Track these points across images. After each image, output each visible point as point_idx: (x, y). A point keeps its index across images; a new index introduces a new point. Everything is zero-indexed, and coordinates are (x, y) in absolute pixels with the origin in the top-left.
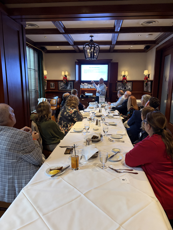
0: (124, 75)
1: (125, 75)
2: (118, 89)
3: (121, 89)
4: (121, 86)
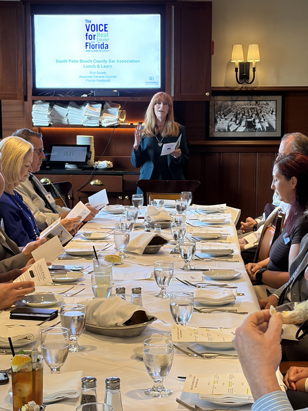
0: (240, 64)
1: (248, 64)
2: (218, 130)
3: (232, 129)
4: (231, 116)
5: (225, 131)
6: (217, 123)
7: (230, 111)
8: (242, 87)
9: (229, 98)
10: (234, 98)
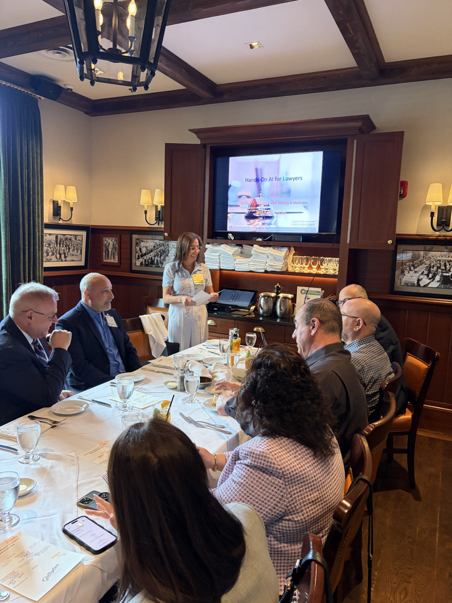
1: (449, 208)
2: (405, 284)
3: (422, 284)
4: (422, 268)
5: (413, 285)
6: (404, 275)
7: (421, 263)
8: (440, 236)
9: (422, 247)
10: (428, 247)
